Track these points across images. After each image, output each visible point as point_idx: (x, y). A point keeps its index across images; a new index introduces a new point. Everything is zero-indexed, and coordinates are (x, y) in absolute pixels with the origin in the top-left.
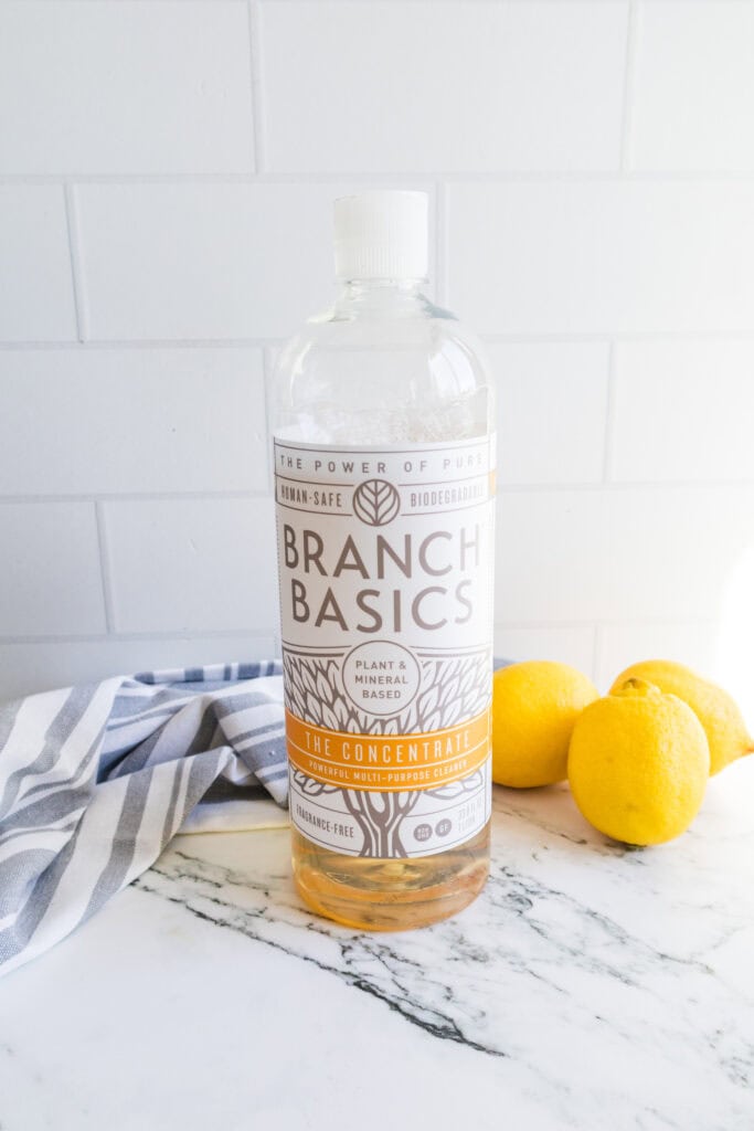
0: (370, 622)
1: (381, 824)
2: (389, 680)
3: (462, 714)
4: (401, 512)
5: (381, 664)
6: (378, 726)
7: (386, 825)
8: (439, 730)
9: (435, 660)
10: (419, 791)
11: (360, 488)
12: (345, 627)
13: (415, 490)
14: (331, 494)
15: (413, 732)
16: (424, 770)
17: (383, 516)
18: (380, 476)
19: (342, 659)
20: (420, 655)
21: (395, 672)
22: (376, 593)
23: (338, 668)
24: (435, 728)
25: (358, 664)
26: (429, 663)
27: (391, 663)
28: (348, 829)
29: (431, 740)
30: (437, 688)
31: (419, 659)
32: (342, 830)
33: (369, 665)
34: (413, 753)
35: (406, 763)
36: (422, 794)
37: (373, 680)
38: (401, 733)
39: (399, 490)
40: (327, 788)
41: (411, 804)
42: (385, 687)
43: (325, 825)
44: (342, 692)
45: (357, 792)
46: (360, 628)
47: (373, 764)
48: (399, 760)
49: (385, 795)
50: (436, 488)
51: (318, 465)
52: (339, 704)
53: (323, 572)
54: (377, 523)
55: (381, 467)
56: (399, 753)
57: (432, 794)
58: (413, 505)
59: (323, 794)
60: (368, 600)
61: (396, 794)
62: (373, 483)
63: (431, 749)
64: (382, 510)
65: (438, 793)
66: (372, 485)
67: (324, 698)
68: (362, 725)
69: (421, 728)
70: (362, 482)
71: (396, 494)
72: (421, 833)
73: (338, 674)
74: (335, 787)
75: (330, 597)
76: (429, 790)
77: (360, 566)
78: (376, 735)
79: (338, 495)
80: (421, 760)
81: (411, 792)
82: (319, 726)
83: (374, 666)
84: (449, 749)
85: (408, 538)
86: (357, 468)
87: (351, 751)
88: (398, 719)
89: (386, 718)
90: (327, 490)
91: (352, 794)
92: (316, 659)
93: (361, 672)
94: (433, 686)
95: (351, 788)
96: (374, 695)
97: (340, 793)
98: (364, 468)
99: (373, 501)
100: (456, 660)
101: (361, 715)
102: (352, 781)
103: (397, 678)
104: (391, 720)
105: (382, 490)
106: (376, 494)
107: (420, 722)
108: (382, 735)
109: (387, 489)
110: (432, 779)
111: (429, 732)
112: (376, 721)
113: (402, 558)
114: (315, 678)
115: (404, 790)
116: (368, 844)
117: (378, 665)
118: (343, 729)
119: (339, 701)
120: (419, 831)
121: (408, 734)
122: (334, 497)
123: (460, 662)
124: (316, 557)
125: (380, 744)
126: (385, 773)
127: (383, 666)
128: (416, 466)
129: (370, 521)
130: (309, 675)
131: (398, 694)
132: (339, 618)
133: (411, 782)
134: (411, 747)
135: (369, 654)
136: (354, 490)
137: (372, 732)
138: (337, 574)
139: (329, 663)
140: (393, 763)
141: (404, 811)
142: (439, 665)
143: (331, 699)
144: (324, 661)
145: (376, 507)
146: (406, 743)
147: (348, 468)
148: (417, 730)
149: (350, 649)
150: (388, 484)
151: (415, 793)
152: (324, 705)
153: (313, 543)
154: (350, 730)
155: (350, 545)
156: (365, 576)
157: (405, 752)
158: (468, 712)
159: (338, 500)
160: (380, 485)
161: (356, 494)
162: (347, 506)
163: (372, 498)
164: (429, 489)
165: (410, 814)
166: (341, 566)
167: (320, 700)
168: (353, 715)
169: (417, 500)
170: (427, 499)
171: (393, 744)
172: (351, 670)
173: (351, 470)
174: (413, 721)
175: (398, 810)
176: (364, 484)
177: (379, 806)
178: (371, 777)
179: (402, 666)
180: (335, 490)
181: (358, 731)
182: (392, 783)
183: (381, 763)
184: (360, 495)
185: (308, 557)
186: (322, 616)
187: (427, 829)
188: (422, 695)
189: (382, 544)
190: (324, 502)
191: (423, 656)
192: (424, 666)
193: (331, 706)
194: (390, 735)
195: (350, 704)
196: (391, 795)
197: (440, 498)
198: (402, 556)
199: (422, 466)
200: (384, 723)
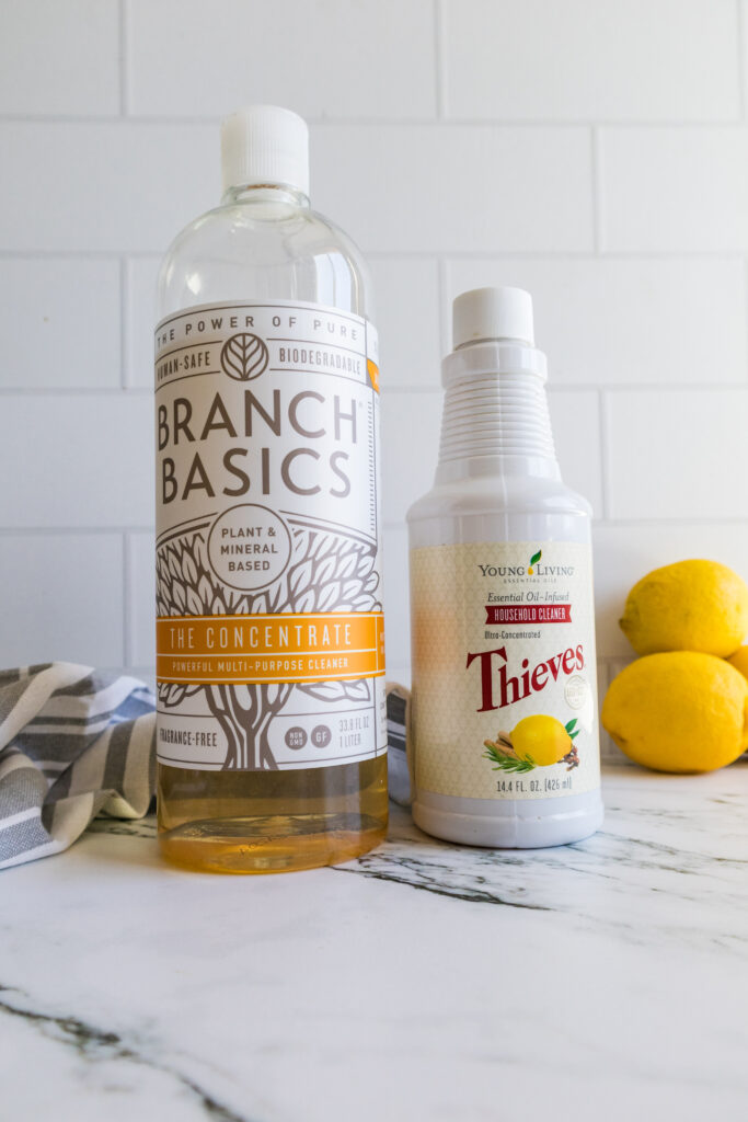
0: (237, 484)
1: (247, 726)
2: (257, 548)
3: (339, 602)
4: (269, 366)
5: (248, 530)
6: (245, 602)
7: (253, 726)
8: (312, 613)
9: (308, 530)
10: (291, 684)
11: (228, 343)
12: (211, 493)
13: (285, 345)
14: (200, 354)
15: (284, 611)
16: (297, 658)
17: (250, 371)
18: (249, 330)
19: (208, 529)
20: (291, 521)
21: (264, 540)
22: (243, 452)
23: (203, 541)
24: (309, 608)
25: (224, 532)
26: (301, 531)
27: (259, 529)
28: (211, 737)
29: (305, 623)
30: (309, 564)
31: (290, 526)
32: (205, 739)
33: (236, 533)
34: (283, 636)
35: (276, 648)
36: (294, 689)
37: (239, 549)
38: (270, 611)
39: (268, 344)
40: (191, 688)
41: (282, 699)
42: (253, 557)
43: (186, 738)
44: (207, 567)
45: (221, 687)
46: (227, 492)
47: (239, 650)
48: (267, 645)
49: (251, 687)
50: (307, 347)
51: (188, 327)
52: (204, 584)
53: (191, 438)
54: (245, 377)
55: (249, 321)
56: (267, 636)
57: (306, 690)
58: (282, 360)
59: (186, 699)
60: (236, 460)
61: (265, 686)
62: (241, 337)
63: (305, 633)
64: (250, 365)
65: (312, 689)
66: (240, 340)
67: (189, 581)
68: (228, 604)
69: (293, 607)
70: (230, 337)
71: (264, 348)
72: (294, 738)
73: (203, 548)
74: (197, 686)
75: (197, 463)
76: (303, 684)
77: (227, 424)
78: (242, 614)
79: (207, 353)
80: (292, 646)
81: (281, 686)
82: (183, 615)
83: (241, 533)
84: (326, 639)
85: (277, 394)
86: (226, 323)
87: (215, 638)
88: (267, 594)
89: (254, 593)
90: (196, 351)
91: (215, 690)
92: (182, 537)
93: (228, 541)
94: (305, 559)
95: (214, 683)
96: (241, 567)
97: (203, 691)
98: (233, 322)
99: (242, 356)
100: (332, 536)
101: (227, 592)
102: (216, 674)
103: (266, 546)
104: (258, 596)
105: (251, 342)
106: (244, 348)
107: (292, 600)
108: (250, 614)
109: (256, 343)
110: (306, 671)
111: (302, 613)
112: (243, 597)
113: (271, 414)
114: (180, 559)
115: (275, 682)
116: (232, 753)
117: (245, 532)
118: (208, 611)
119: (204, 579)
120: (292, 735)
121: (279, 613)
122: (203, 357)
123: (336, 540)
124: (184, 425)
125: (246, 625)
126: (251, 661)
127: (251, 532)
128: (285, 322)
129: (238, 376)
130: (175, 559)
131: (266, 566)
132: (206, 484)
133: (282, 672)
134: (281, 629)
135: (236, 521)
136: (223, 344)
137: (238, 611)
138: (204, 436)
139: (195, 536)
140: (262, 648)
141: (274, 708)
142: (312, 536)
143: (195, 579)
144: (189, 536)
145: (244, 361)
146: (276, 624)
147: (217, 324)
148: (288, 609)
149: (215, 517)
150: (256, 338)
151: (286, 687)
152: (189, 589)
153: (182, 409)
154: (215, 611)
155: (218, 403)
156: (233, 433)
157: (275, 633)
158: (349, 602)
159: (207, 358)
160: (249, 339)
161: (224, 350)
162: (215, 364)
163: (240, 352)
164: (300, 346)
165: (279, 713)
166: (209, 426)
167: (184, 584)
168: (218, 592)
169: (286, 355)
170: (297, 356)
171: (261, 624)
172: (218, 541)
173: (219, 327)
174: (283, 598)
175: (267, 707)
176: (232, 339)
177: (246, 704)
178: (237, 667)
179: (271, 533)
180: (203, 349)
181: (223, 611)
182: (261, 673)
183: (247, 648)
184: (228, 350)
185: (177, 425)
186: (190, 486)
187: (301, 735)
188: (293, 569)
189: (250, 399)
190: (193, 364)
191: (293, 523)
192: (296, 535)
193: (195, 587)
194: (258, 614)
195: (215, 580)
196: (258, 688)
197: (311, 357)
198: (271, 412)
199: (291, 322)
200: (251, 600)
